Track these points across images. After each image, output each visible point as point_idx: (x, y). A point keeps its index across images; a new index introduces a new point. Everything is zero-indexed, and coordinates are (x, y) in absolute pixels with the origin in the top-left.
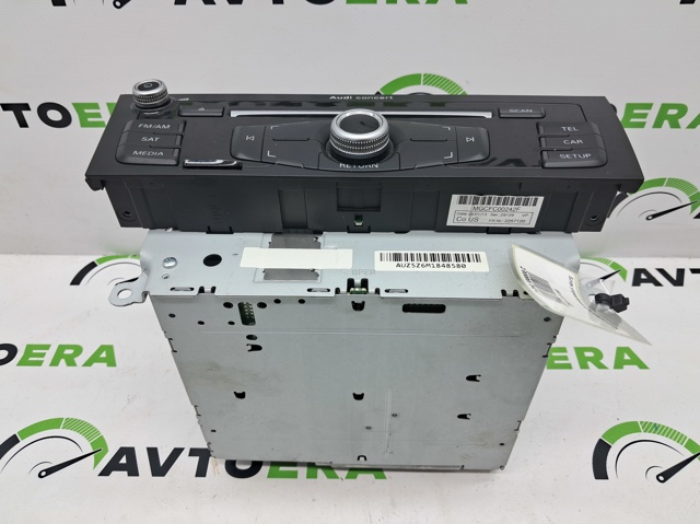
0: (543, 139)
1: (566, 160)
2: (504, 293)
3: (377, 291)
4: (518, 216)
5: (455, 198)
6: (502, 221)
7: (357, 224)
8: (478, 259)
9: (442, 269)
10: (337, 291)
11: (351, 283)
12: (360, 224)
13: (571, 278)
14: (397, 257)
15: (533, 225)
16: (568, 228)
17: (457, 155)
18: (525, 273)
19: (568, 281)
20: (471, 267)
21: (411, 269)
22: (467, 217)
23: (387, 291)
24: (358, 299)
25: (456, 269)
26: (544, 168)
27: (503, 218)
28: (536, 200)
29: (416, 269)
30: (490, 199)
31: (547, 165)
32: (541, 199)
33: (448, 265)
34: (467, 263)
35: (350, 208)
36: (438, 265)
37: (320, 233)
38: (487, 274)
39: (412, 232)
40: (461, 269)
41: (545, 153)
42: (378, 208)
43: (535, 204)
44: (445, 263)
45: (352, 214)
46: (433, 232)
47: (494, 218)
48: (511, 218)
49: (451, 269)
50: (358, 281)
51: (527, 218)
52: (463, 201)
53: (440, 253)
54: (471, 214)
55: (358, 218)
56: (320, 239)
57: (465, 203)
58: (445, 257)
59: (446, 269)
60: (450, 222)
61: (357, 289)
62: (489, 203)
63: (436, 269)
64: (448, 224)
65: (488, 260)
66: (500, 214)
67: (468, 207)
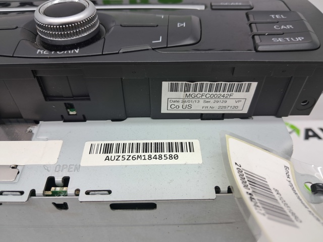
0: (253, 25)
1: (278, 43)
2: (217, 190)
3: (77, 193)
4: (231, 103)
5: (166, 85)
6: (215, 107)
7: (71, 113)
8: (191, 148)
9: (153, 161)
10: (33, 193)
11: (51, 182)
12: (74, 113)
13: (286, 168)
14: (108, 149)
15: (245, 111)
16: (279, 113)
17: (167, 39)
18: (240, 171)
19: (284, 172)
20: (184, 157)
21: (120, 163)
22: (180, 104)
23: (87, 193)
24: (60, 200)
25: (168, 162)
26: (257, 51)
27: (216, 105)
28: (249, 86)
29: (126, 162)
30: (202, 86)
31: (260, 48)
32: (254, 85)
33: (160, 157)
34: (179, 154)
35: (59, 98)
36: (150, 157)
37: (37, 122)
38: (199, 166)
39: (129, 119)
40: (173, 161)
41: (257, 38)
42: (86, 97)
43: (248, 90)
44: (157, 154)
45: (62, 103)
46: (149, 119)
47: (206, 105)
48: (224, 105)
49: (163, 162)
50: (58, 180)
51: (240, 105)
52: (173, 89)
53: (153, 142)
54: (184, 102)
55: (71, 107)
56: (35, 129)
57: (176, 90)
58: (158, 147)
59: (158, 162)
60: (164, 110)
61: (58, 189)
62: (201, 90)
63: (147, 162)
64: (162, 112)
65: (202, 149)
66: (212, 101)
67: (181, 94)
